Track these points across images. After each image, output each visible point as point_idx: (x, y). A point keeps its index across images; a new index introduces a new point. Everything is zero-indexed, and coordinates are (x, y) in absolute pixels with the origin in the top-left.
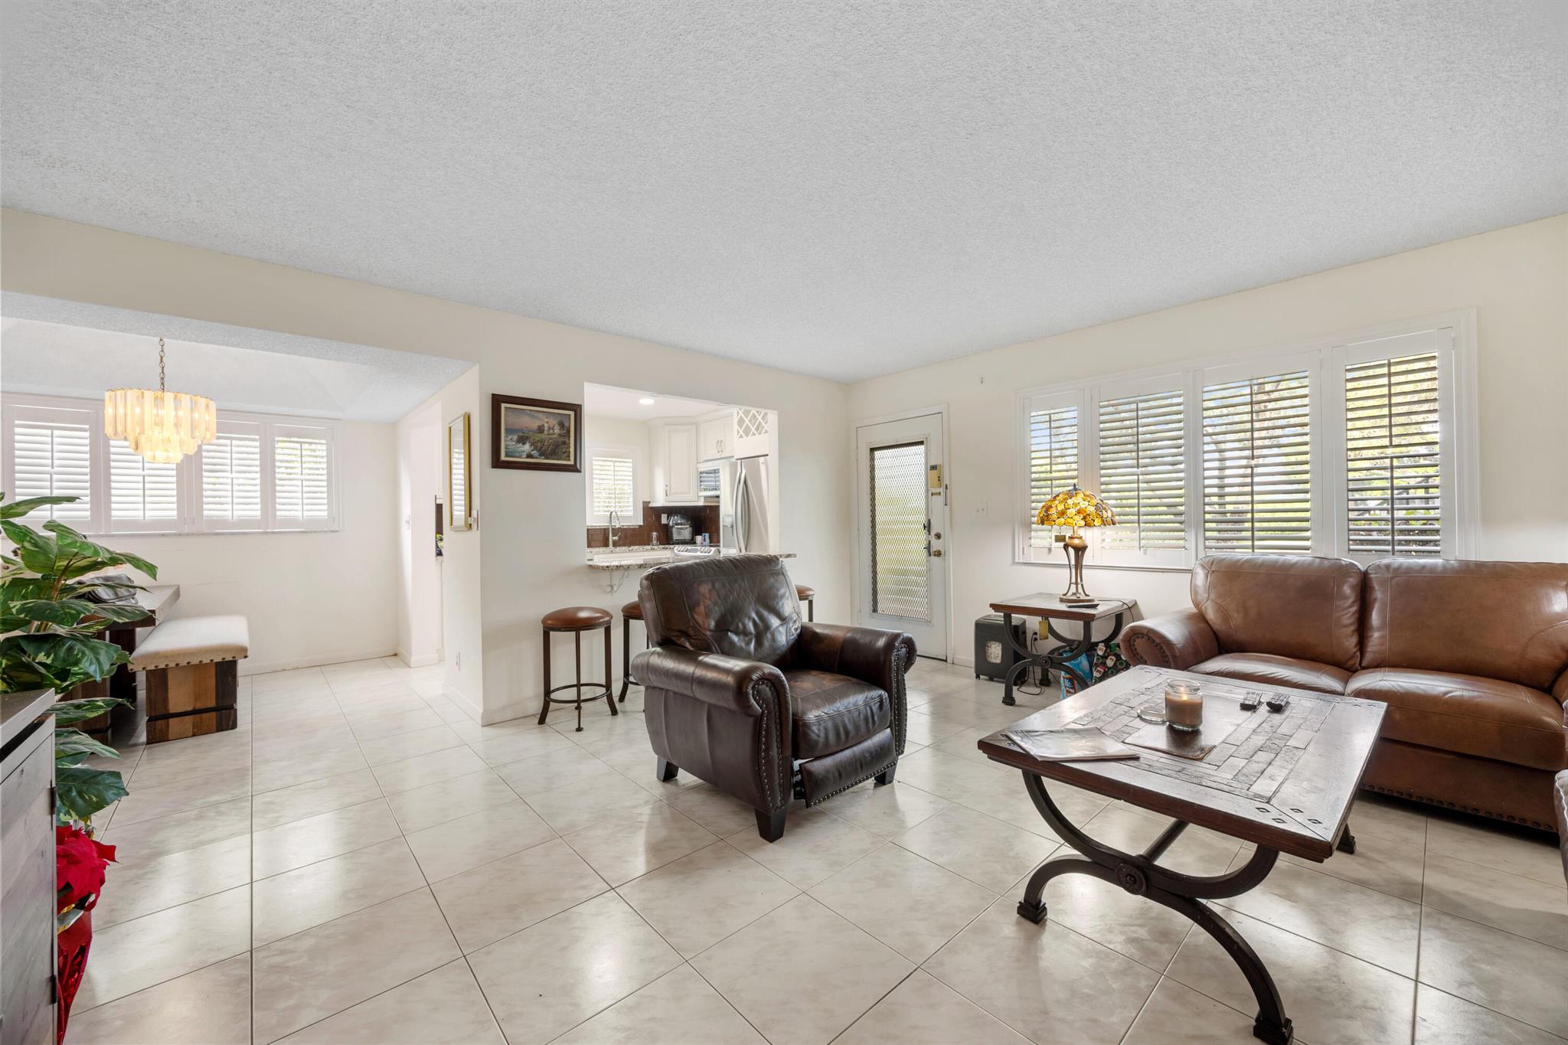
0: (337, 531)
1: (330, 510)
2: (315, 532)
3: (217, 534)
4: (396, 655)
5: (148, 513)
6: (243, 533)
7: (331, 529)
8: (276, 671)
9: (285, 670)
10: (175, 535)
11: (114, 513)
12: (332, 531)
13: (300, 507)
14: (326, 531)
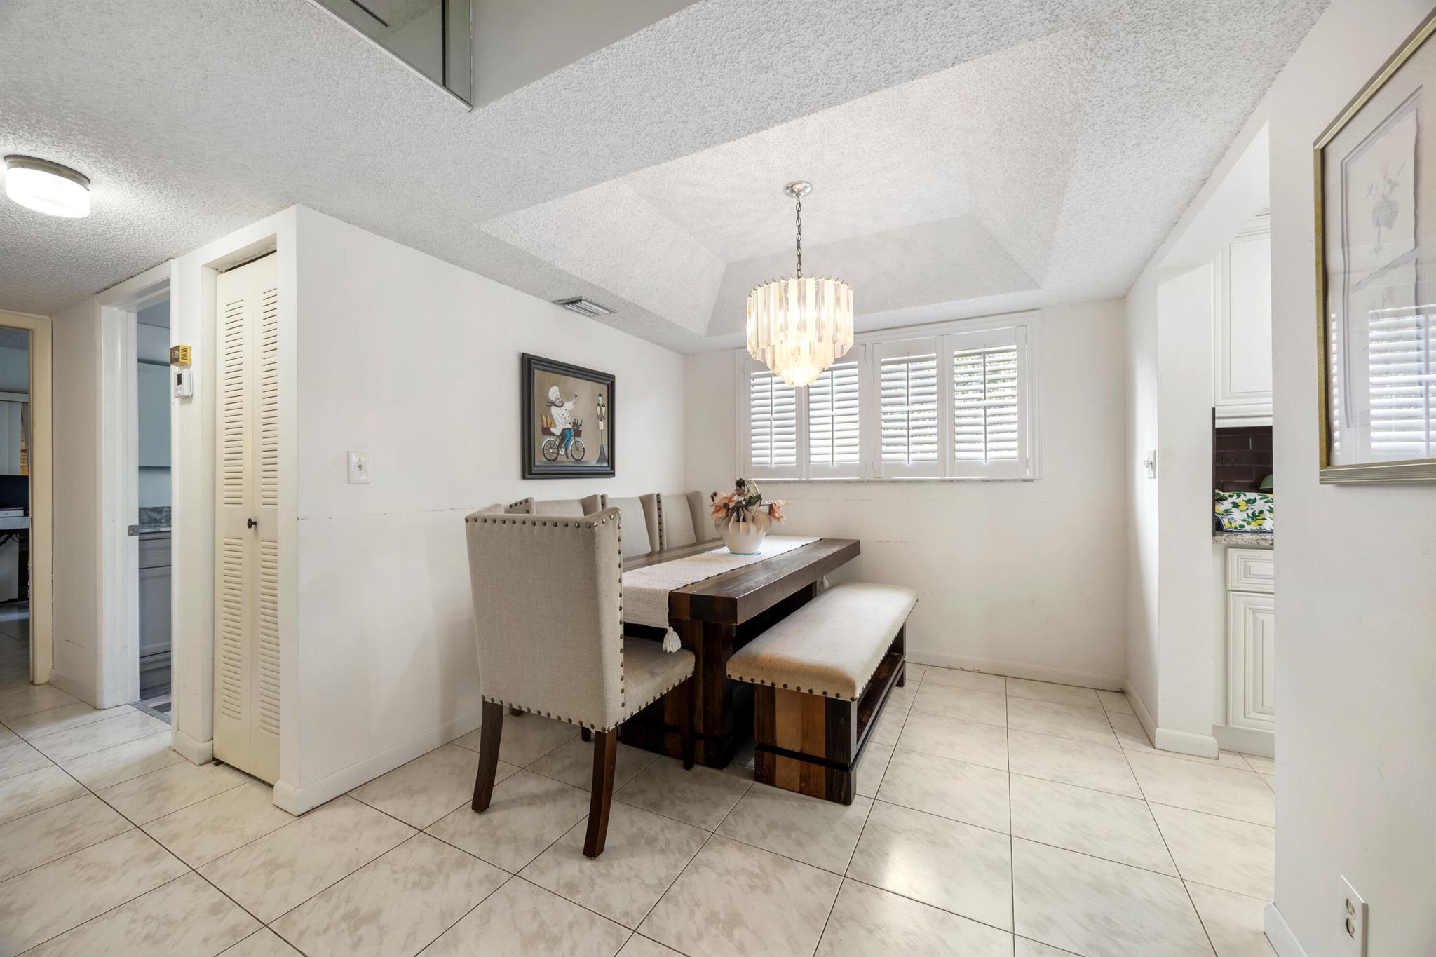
0: (1032, 480)
1: (1021, 448)
2: (1001, 481)
3: (894, 482)
4: (1122, 692)
5: (836, 458)
6: (920, 481)
7: (1024, 477)
8: (953, 668)
9: (963, 670)
10: (858, 482)
11: (812, 458)
12: (1025, 480)
13: (982, 446)
14: (1016, 480)
